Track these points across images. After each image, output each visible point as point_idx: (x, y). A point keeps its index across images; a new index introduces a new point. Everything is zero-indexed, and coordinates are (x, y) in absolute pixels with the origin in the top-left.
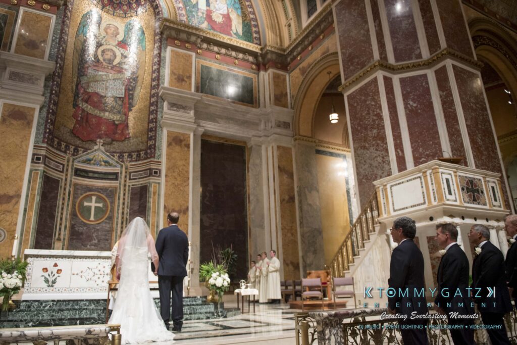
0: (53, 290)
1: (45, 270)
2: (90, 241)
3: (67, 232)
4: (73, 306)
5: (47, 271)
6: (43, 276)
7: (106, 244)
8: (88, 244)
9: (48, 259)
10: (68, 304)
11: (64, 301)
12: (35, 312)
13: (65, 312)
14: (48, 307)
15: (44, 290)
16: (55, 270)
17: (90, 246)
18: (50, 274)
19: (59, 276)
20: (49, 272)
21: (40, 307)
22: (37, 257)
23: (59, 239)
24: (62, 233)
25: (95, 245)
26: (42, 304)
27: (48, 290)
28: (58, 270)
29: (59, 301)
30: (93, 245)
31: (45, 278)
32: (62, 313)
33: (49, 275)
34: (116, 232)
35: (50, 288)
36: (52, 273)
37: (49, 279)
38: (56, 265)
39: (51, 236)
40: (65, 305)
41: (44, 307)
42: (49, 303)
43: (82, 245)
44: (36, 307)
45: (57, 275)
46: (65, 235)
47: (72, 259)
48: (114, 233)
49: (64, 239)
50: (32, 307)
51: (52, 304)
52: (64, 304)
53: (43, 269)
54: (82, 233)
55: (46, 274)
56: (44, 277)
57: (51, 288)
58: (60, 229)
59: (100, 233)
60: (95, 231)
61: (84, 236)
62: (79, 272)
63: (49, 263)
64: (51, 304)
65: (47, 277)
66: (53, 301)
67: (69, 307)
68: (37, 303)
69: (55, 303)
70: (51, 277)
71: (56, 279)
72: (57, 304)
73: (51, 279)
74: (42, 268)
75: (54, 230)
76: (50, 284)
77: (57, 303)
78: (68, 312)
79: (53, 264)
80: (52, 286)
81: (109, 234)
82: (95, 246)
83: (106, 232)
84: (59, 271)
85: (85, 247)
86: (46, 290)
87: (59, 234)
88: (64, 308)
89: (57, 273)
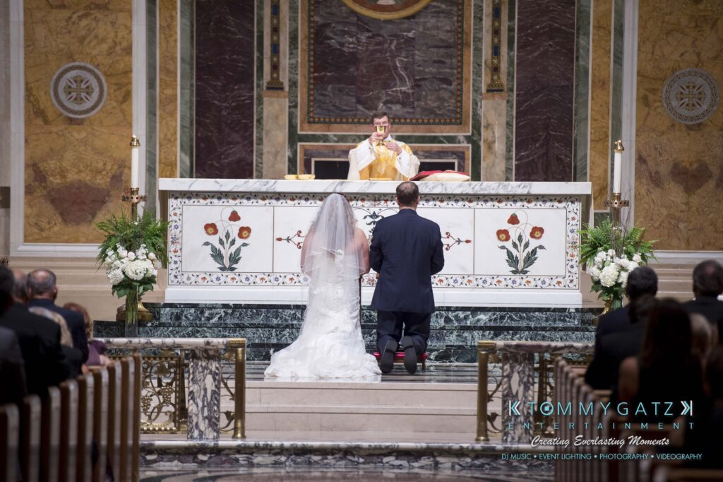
0: (233, 279)
1: (211, 228)
2: (386, 86)
3: (301, 56)
4: (267, 318)
5: (216, 232)
6: (207, 244)
7: (446, 95)
8: (379, 98)
9: (215, 201)
10: (258, 314)
11: (248, 307)
12: (190, 329)
13: (248, 330)
14: (215, 320)
15: (214, 277)
16: (234, 228)
17: (385, 103)
18: (224, 240)
19: (245, 245)
20: (221, 234)
21: (200, 319)
22: (189, 198)
23: (275, 86)
24: (285, 62)
25: (405, 101)
26: (202, 312)
27: (223, 279)
28: (242, 229)
29: (237, 307)
30: (398, 102)
31: (214, 249)
32: (243, 332)
33: (221, 242)
34: (478, 50)
35: (225, 273)
36: (228, 236)
37: (223, 251)
38: (234, 217)
39: (245, 78)
40: (252, 317)
41: (208, 319)
42: (218, 310)
43: (359, 102)
44: (191, 318)
45: (239, 242)
46: (293, 68)
47: (274, 202)
48: (470, 56)
49: (293, 84)
50: (184, 318)
51: (223, 314)
52: (249, 313)
53: (207, 227)
54: (353, 59)
55: (214, 240)
56: (210, 246)
57: (231, 275)
58: (275, 49)
59: (418, 56)
60: (399, 48)
61: (363, 69)
62: (292, 234)
63: (218, 212)
64: (222, 312)
65: (218, 246)
66: (225, 306)
67: (260, 320)
68: (192, 311)
69: (230, 311)
70: (227, 246)
71: (238, 251)
72: (233, 313)
73: (227, 252)
74: (205, 224)
75: (256, 55)
76: (227, 263)
77: (234, 311)
78: (254, 330)
79: (229, 215)
80: (232, 269)
81: (451, 57)
82: (404, 104)
83: (442, 51)
84: (244, 231)
85: (369, 109)
86: (218, 279)
87: (275, 68)
88: (246, 324)
89: (240, 236)
